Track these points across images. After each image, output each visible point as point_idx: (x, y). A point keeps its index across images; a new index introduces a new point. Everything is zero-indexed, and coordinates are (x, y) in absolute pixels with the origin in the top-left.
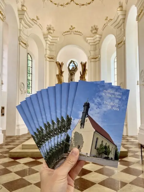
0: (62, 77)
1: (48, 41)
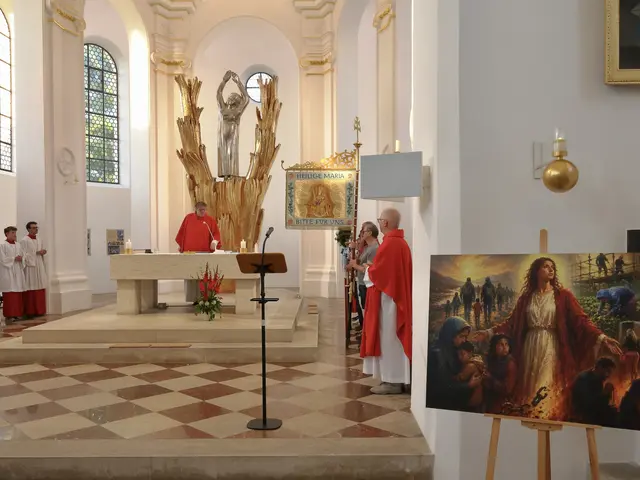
0: (197, 127)
1: (158, 7)
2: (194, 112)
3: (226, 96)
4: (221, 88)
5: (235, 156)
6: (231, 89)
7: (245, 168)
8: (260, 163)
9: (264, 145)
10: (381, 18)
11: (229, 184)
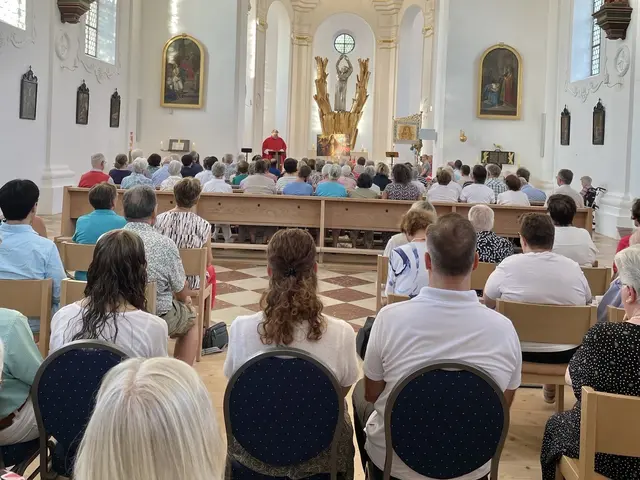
0: (325, 84)
2: (324, 76)
3: (341, 67)
4: (338, 62)
5: (344, 100)
6: (343, 64)
7: (350, 107)
8: (358, 105)
9: (360, 96)
10: (427, 30)
11: (342, 115)
